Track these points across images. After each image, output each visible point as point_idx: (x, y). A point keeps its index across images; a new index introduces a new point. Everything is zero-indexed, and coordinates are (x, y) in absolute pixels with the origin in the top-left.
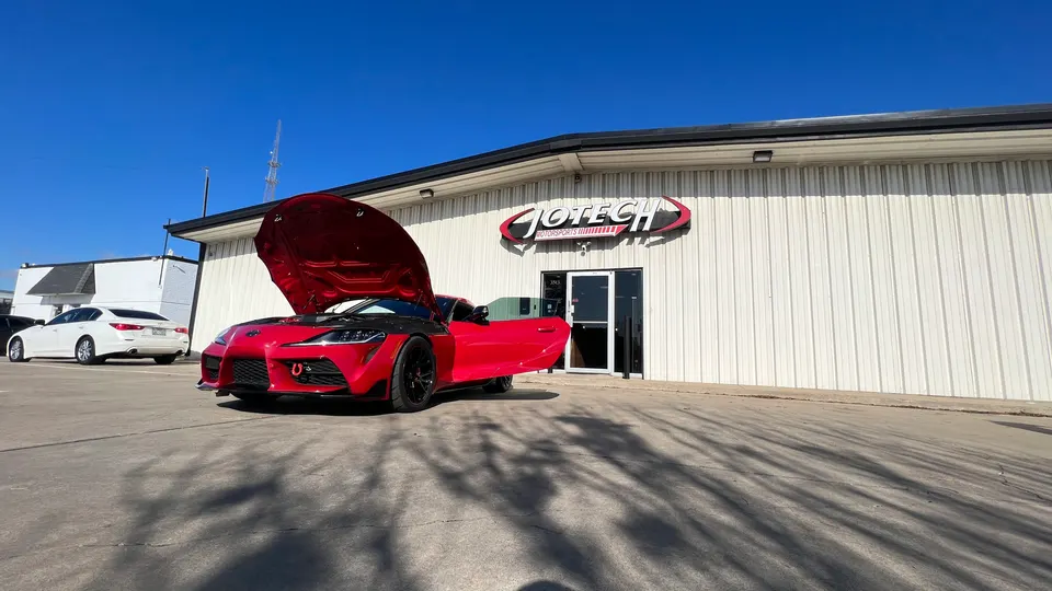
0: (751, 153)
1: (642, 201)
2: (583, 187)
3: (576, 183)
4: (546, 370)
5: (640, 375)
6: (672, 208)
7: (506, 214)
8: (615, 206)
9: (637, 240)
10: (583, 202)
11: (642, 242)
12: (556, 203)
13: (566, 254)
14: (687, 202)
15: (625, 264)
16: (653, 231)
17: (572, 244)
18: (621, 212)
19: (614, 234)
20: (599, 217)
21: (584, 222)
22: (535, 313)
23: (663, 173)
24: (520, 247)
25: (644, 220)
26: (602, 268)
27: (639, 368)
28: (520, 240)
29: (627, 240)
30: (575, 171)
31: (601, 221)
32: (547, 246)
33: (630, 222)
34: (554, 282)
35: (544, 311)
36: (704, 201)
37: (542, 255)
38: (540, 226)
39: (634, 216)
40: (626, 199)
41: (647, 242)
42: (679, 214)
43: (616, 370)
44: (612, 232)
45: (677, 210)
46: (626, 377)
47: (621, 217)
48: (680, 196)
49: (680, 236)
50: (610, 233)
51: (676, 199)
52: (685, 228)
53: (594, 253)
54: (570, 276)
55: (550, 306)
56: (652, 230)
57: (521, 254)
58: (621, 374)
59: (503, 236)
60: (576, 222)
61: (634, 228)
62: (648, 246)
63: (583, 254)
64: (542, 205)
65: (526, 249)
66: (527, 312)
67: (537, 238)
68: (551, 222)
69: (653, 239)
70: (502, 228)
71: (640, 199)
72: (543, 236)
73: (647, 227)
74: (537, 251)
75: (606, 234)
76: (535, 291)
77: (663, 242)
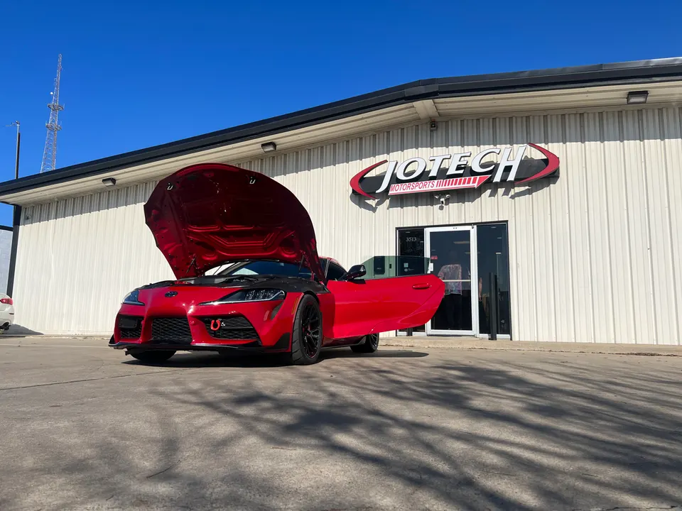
0: (624, 94)
1: (505, 148)
2: (439, 135)
3: (431, 131)
4: (405, 333)
5: (508, 336)
6: (538, 156)
7: (356, 167)
8: (475, 155)
9: (501, 191)
10: (439, 152)
11: (506, 193)
12: (410, 154)
13: (423, 209)
14: (555, 148)
15: (489, 217)
16: (519, 180)
17: (429, 198)
18: (483, 162)
19: (476, 185)
20: (459, 168)
21: (442, 174)
22: (390, 273)
23: (528, 118)
24: (372, 202)
25: (508, 169)
26: (463, 222)
27: (507, 329)
28: (372, 195)
29: (489, 191)
30: (430, 118)
31: (461, 172)
32: (401, 200)
33: (493, 172)
34: (409, 239)
35: (401, 270)
36: (574, 147)
37: (397, 211)
38: (395, 180)
39: (497, 166)
40: (487, 147)
41: (512, 192)
42: (546, 161)
43: (481, 332)
44: (473, 183)
45: (544, 157)
46: (493, 338)
47: (482, 166)
48: (546, 143)
49: (548, 185)
50: (471, 185)
51: (542, 145)
52: (553, 177)
53: (453, 206)
54: (427, 232)
55: (406, 265)
56: (516, 179)
57: (374, 210)
58: (486, 336)
59: (353, 191)
60: (434, 173)
61: (497, 178)
62: (513, 197)
63: (441, 208)
64: (395, 156)
65: (378, 204)
66: (382, 272)
67: (391, 192)
68: (406, 175)
69: (518, 190)
70: (352, 183)
71: (503, 147)
72: (398, 190)
73: (511, 177)
74: (391, 206)
75: (466, 185)
76: (389, 249)
77: (529, 192)
